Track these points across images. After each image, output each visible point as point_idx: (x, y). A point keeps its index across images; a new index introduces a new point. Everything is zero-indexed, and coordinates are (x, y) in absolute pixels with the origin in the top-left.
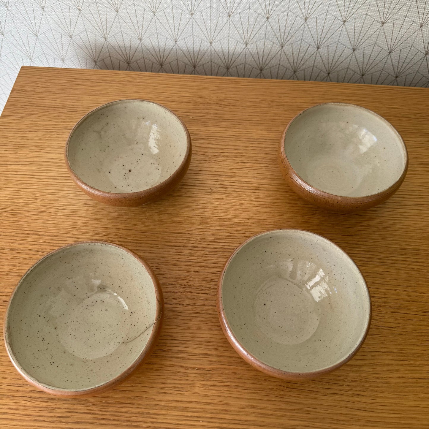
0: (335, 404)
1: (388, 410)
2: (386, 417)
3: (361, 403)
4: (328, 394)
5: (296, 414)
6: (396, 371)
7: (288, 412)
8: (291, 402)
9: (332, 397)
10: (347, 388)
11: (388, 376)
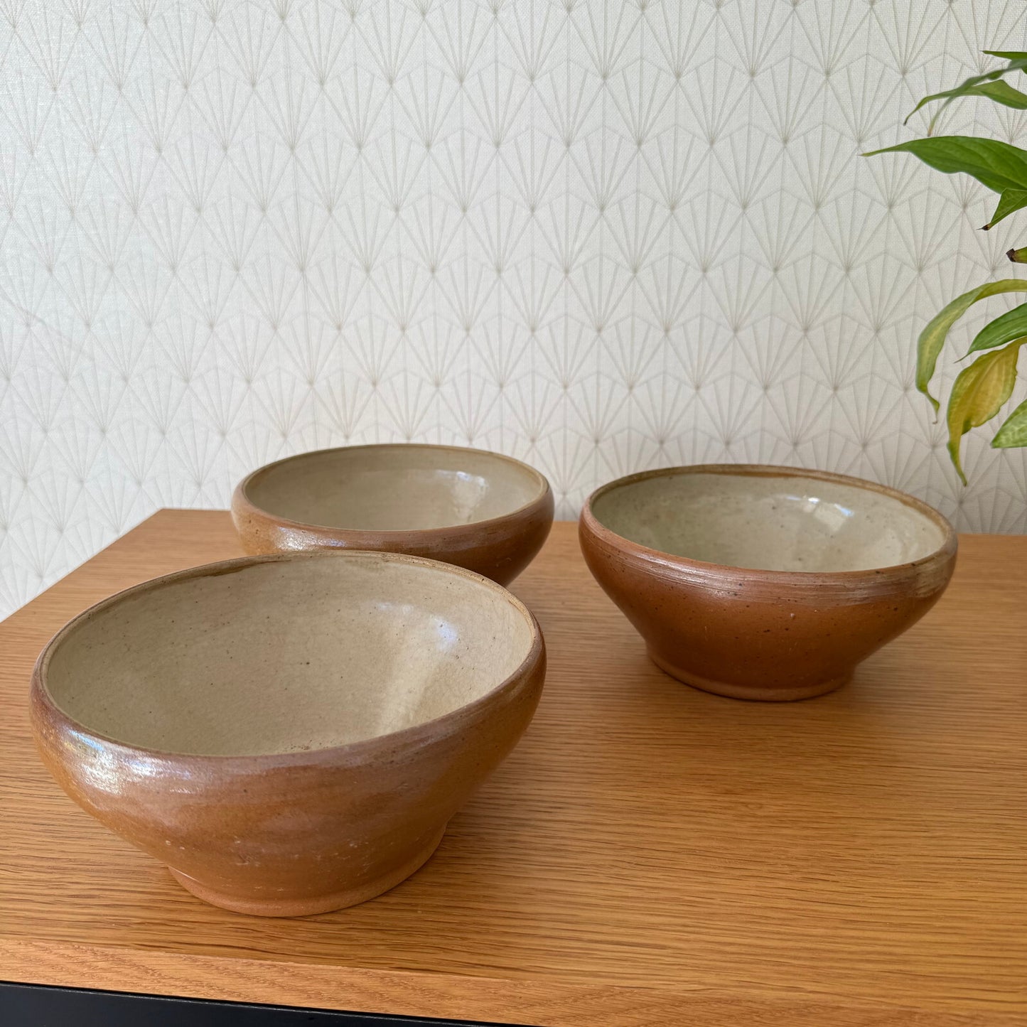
0: (758, 893)
1: (895, 904)
2: (893, 916)
3: (825, 892)
4: (740, 876)
5: (661, 906)
6: (905, 845)
7: (643, 902)
8: (647, 887)
9: (752, 882)
10: (786, 869)
11: (886, 853)
